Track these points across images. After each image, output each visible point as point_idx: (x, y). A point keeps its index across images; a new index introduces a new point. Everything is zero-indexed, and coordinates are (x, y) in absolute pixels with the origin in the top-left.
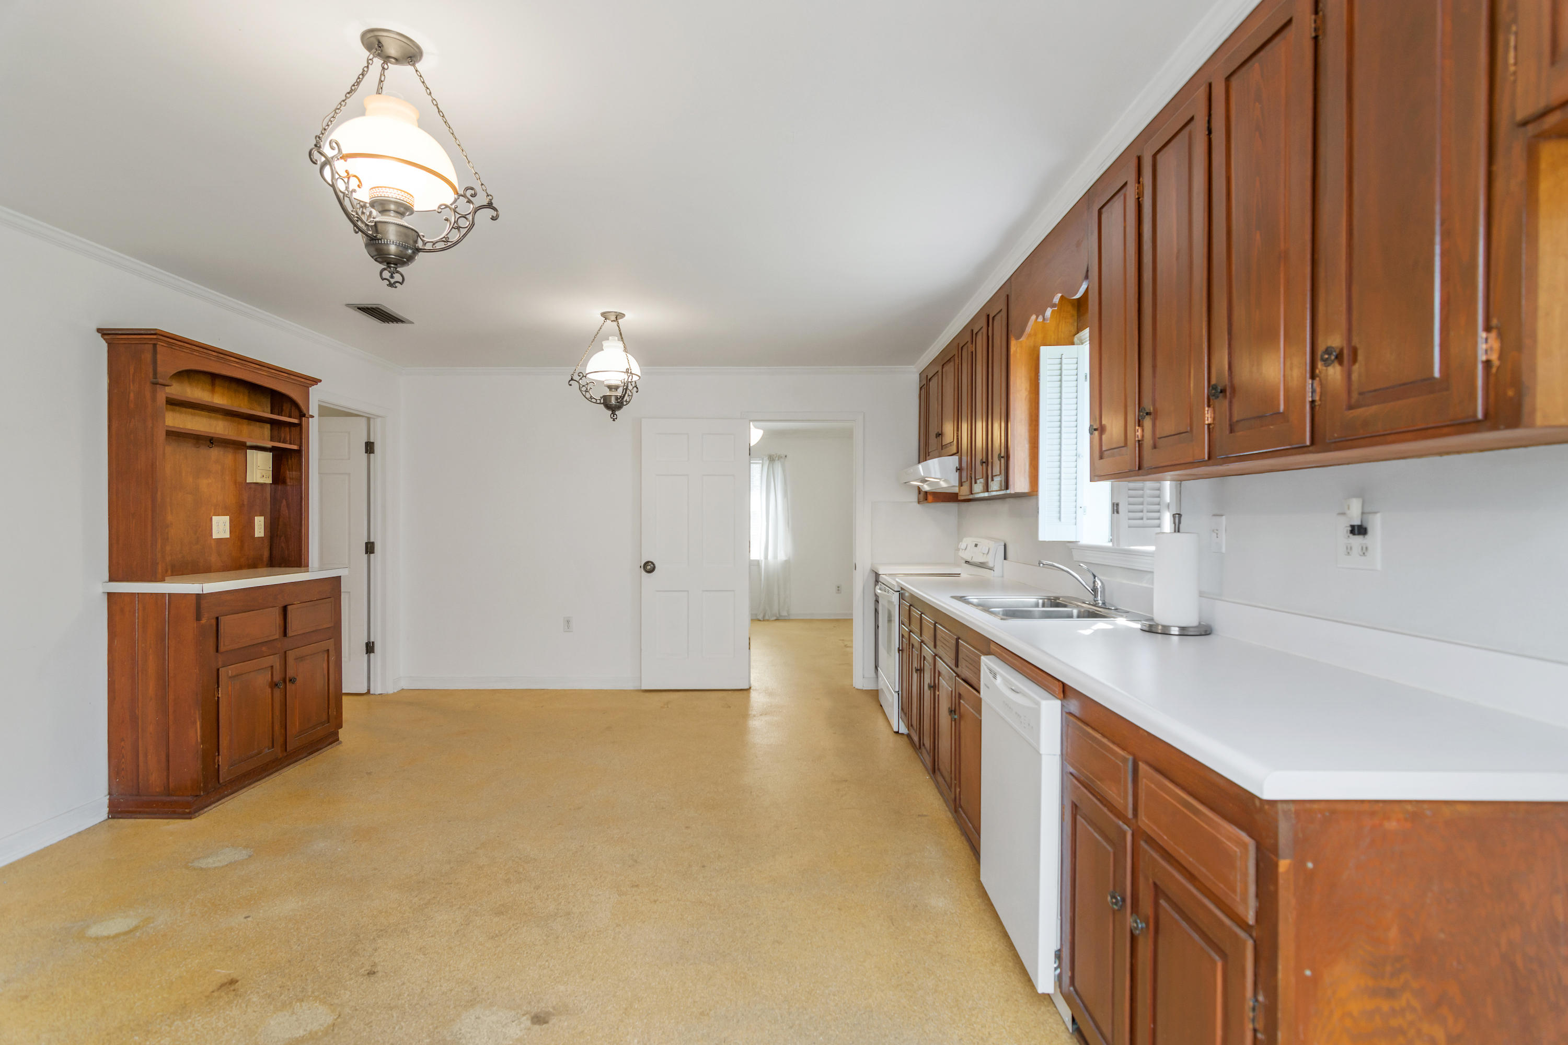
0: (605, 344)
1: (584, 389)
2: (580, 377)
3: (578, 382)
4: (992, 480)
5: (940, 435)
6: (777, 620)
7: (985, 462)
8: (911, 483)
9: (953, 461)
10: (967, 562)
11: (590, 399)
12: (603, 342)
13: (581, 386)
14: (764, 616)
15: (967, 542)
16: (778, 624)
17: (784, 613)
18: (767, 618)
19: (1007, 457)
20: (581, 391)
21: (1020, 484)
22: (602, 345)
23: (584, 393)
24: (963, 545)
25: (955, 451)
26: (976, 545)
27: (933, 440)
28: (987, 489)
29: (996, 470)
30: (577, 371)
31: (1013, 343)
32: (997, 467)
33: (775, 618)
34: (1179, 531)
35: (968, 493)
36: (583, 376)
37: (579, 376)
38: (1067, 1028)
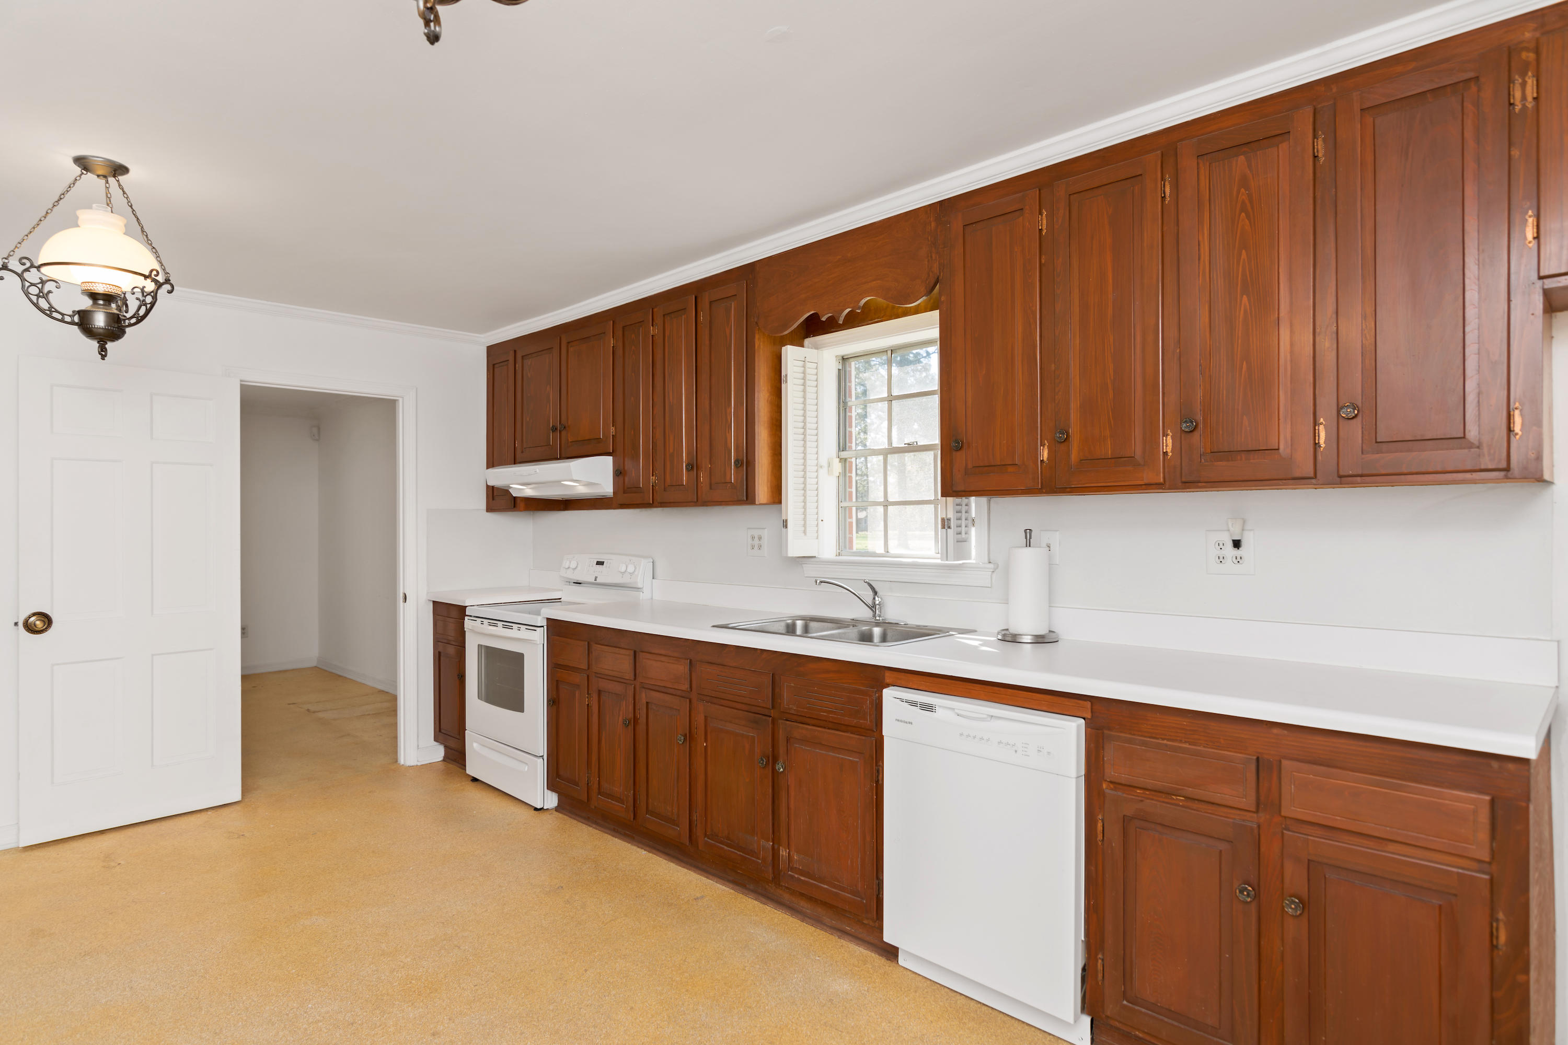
0: (84, 215)
1: (34, 290)
2: (24, 267)
3: (20, 276)
8: (562, 482)
11: (48, 312)
12: (79, 213)
13: (27, 284)
20: (27, 294)
22: (77, 218)
23: (34, 299)
30: (19, 253)
34: (1030, 546)
36: (32, 266)
37: (24, 264)
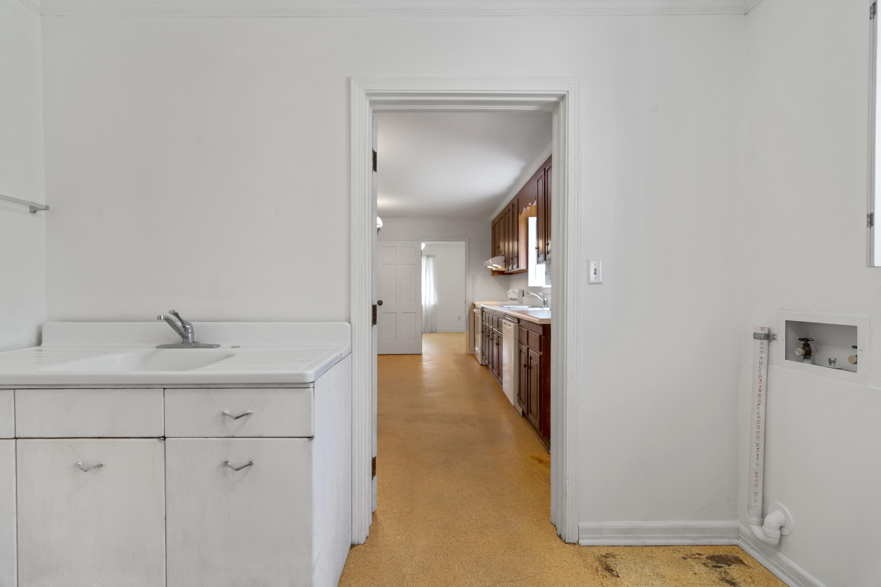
4: (514, 265)
5: (499, 247)
6: (431, 333)
7: (512, 258)
8: (489, 267)
9: (503, 257)
10: (511, 299)
14: (425, 331)
15: (511, 291)
16: (431, 334)
17: (434, 330)
18: (426, 332)
19: (518, 257)
21: (522, 266)
24: (508, 292)
25: (503, 254)
26: (513, 292)
27: (496, 249)
28: (513, 269)
29: (515, 262)
31: (520, 216)
32: (515, 261)
33: (429, 332)
35: (507, 270)
38: (521, 415)
